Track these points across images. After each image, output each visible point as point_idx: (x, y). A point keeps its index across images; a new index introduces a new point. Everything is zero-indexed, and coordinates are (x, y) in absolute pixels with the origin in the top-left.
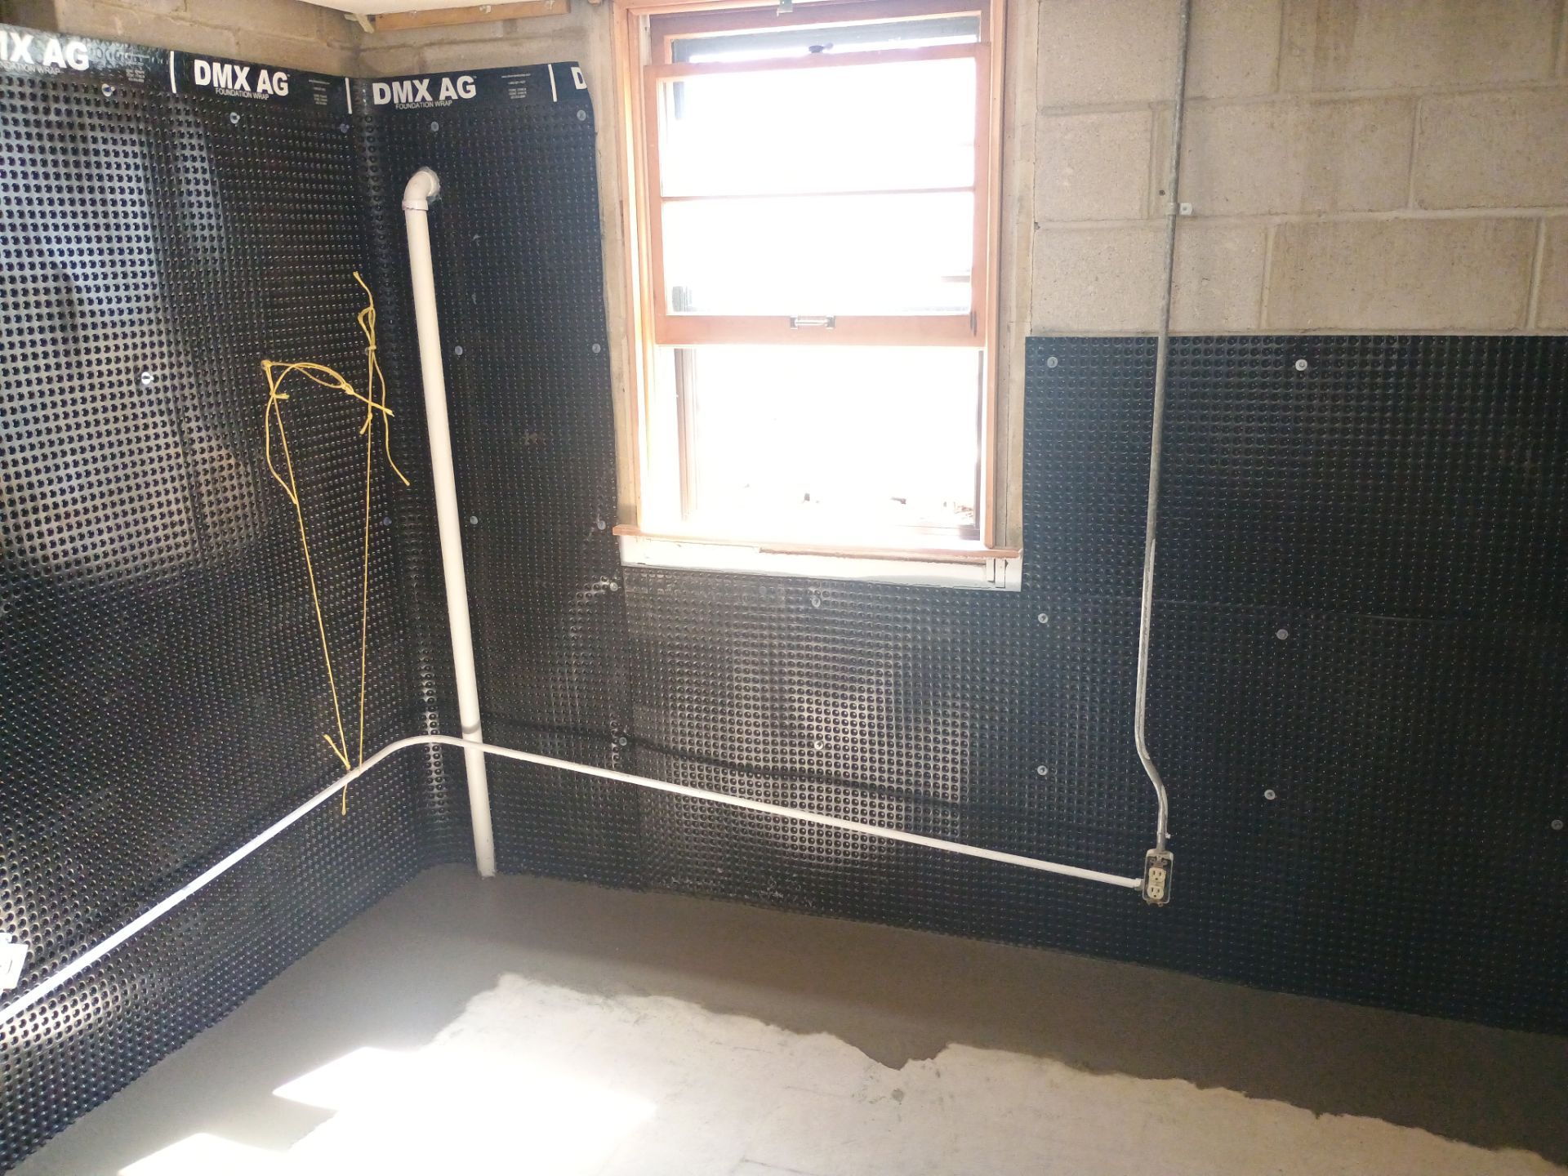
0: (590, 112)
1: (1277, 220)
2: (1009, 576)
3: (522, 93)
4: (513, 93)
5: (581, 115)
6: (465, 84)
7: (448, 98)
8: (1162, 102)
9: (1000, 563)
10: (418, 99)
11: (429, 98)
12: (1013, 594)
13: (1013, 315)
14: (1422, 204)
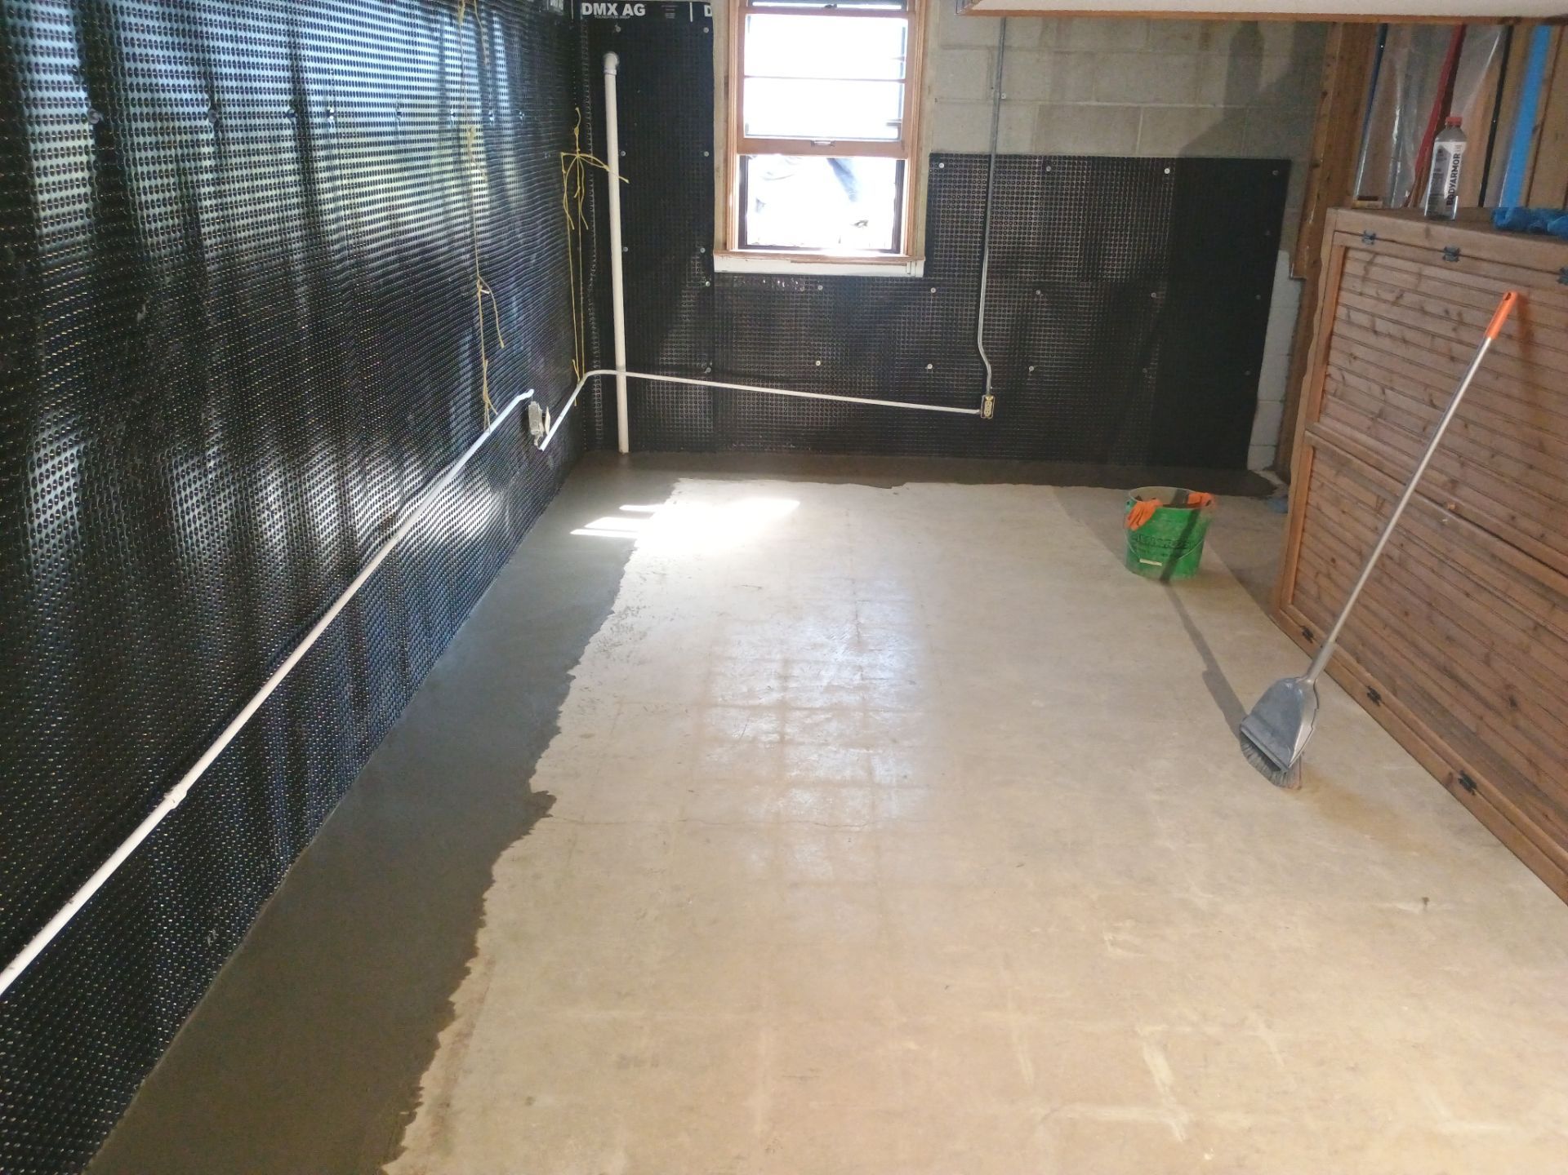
0: (711, 30)
1: (1040, 103)
2: (917, 270)
3: (672, 16)
4: (667, 15)
5: (706, 30)
6: (639, 8)
7: (628, 15)
8: (993, 47)
9: (913, 264)
10: (610, 13)
11: (616, 13)
12: (920, 279)
13: (924, 142)
14: (1098, 100)
